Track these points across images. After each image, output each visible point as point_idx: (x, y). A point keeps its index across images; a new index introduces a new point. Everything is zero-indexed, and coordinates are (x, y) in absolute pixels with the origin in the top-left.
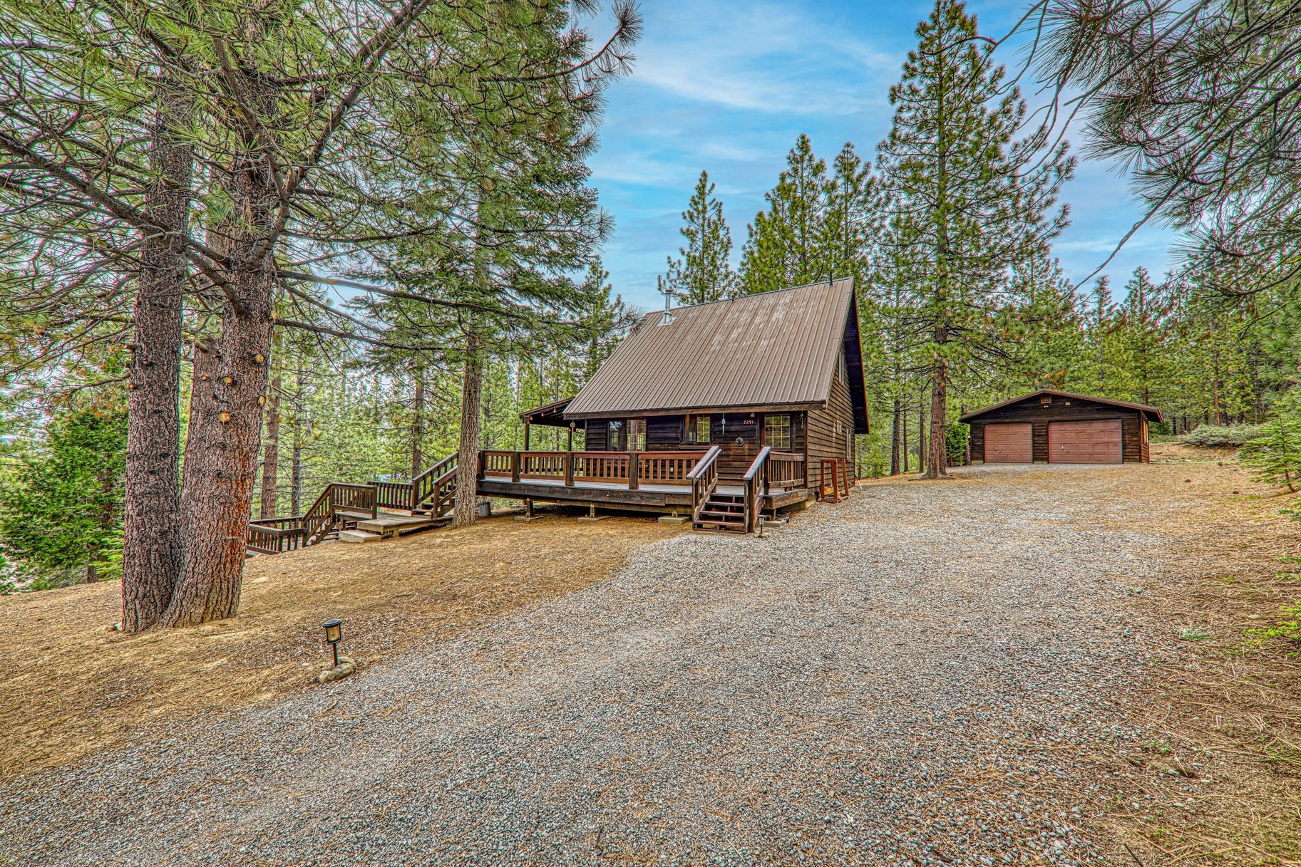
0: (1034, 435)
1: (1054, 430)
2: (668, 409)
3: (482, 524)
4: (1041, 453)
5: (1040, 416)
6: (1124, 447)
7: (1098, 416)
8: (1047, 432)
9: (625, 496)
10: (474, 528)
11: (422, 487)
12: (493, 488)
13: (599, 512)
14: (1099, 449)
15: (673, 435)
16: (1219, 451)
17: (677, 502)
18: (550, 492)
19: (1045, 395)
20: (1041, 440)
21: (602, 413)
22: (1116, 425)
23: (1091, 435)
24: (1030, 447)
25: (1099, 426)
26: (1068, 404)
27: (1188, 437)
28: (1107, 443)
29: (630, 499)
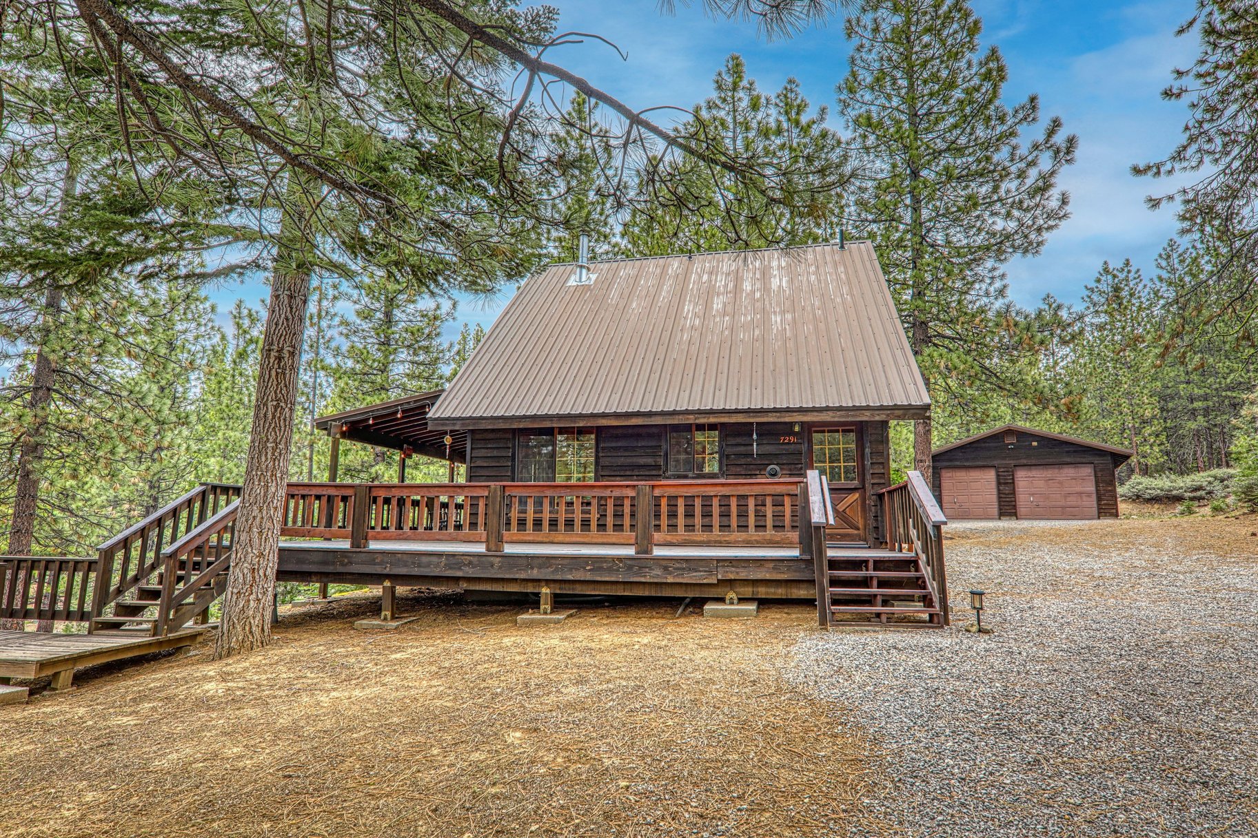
0: (999, 483)
1: (1021, 475)
2: (650, 414)
3: (287, 642)
4: (1008, 507)
5: (1004, 458)
6: (1099, 499)
7: (1069, 460)
8: (1013, 479)
9: (630, 568)
10: (274, 653)
11: (117, 564)
12: (300, 562)
13: (560, 602)
14: (1072, 501)
15: (650, 461)
16: (1156, 506)
17: (743, 575)
18: (449, 566)
19: (1009, 432)
20: (1007, 489)
21: (513, 418)
22: (1087, 471)
23: (1060, 483)
24: (994, 498)
25: (1069, 472)
26: (1035, 444)
28: (1080, 494)
29: (637, 574)
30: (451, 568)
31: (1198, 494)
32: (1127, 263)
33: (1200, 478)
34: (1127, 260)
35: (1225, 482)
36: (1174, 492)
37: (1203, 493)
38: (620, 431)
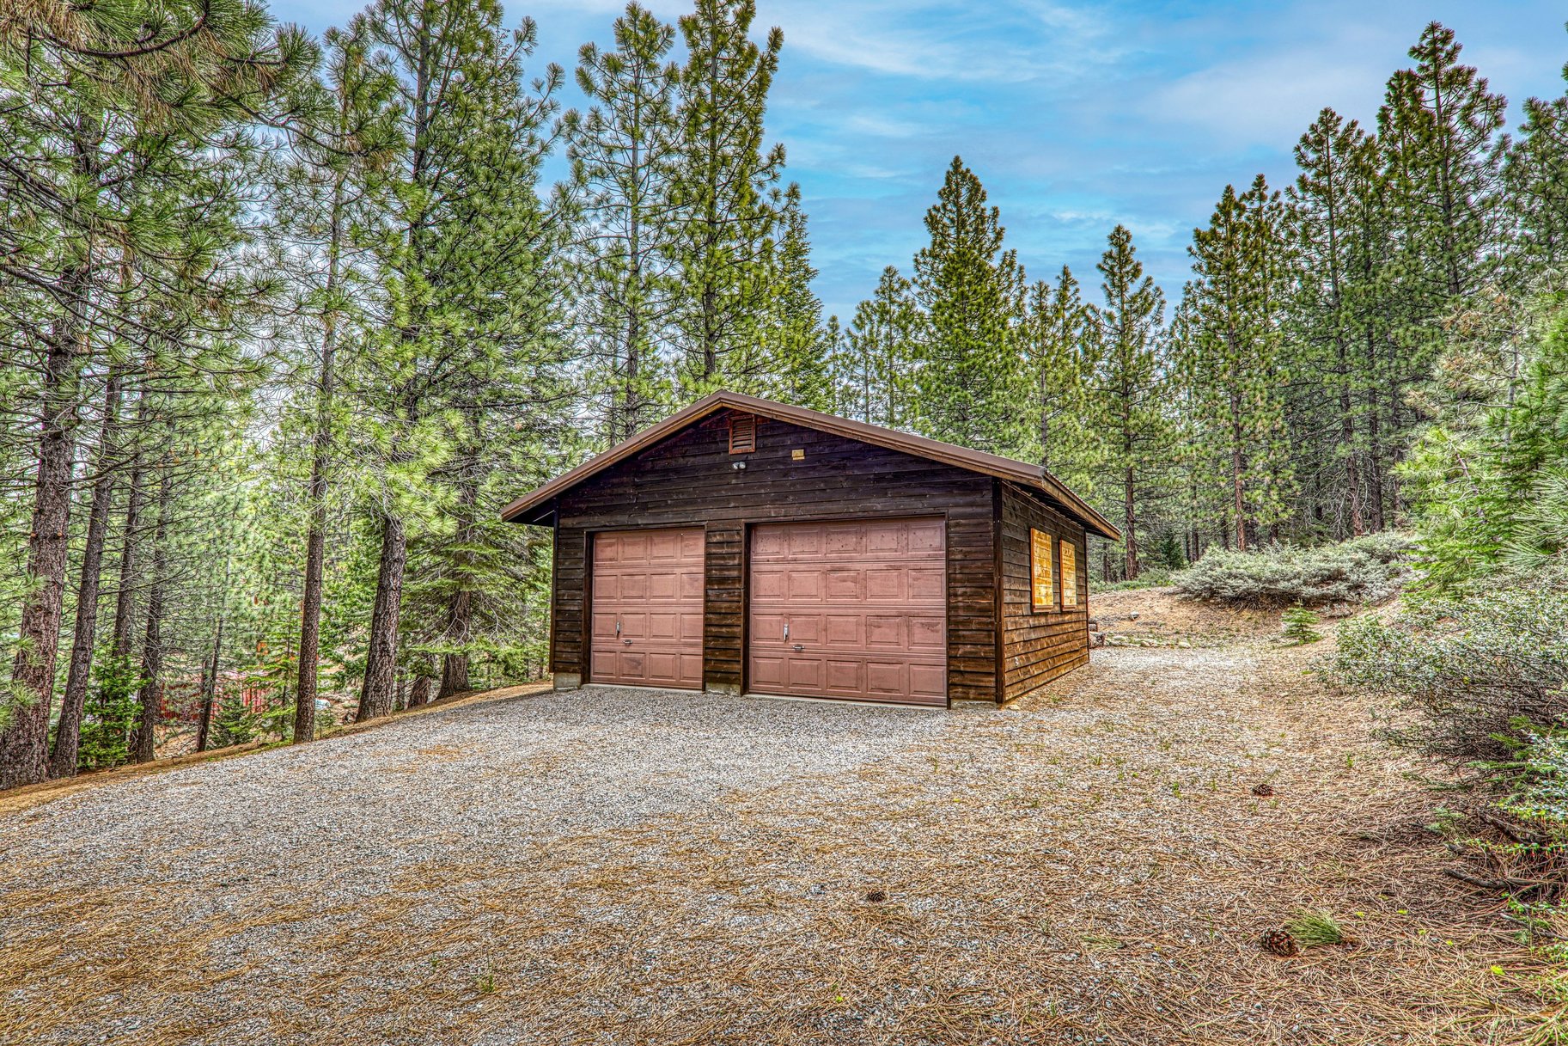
0: (710, 580)
5: (725, 501)
6: (955, 639)
7: (878, 504)
8: (747, 566)
14: (886, 640)
16: (1246, 614)
22: (929, 541)
23: (861, 580)
24: (700, 624)
25: (883, 544)
26: (799, 455)
27: (1184, 577)
28: (907, 615)
31: (1331, 589)
32: (1260, 182)
33: (1339, 554)
34: (1261, 177)
35: (1393, 563)
36: (1282, 585)
37: (1341, 587)
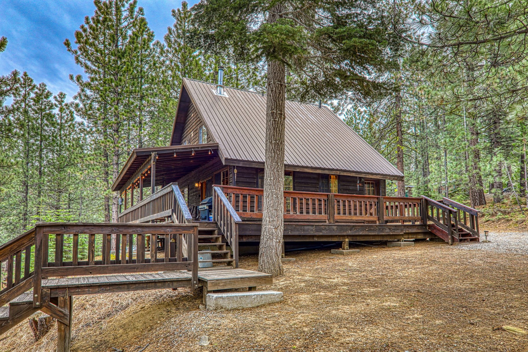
9: (380, 229)
15: (314, 189)
30: (317, 231)
38: (302, 175)
